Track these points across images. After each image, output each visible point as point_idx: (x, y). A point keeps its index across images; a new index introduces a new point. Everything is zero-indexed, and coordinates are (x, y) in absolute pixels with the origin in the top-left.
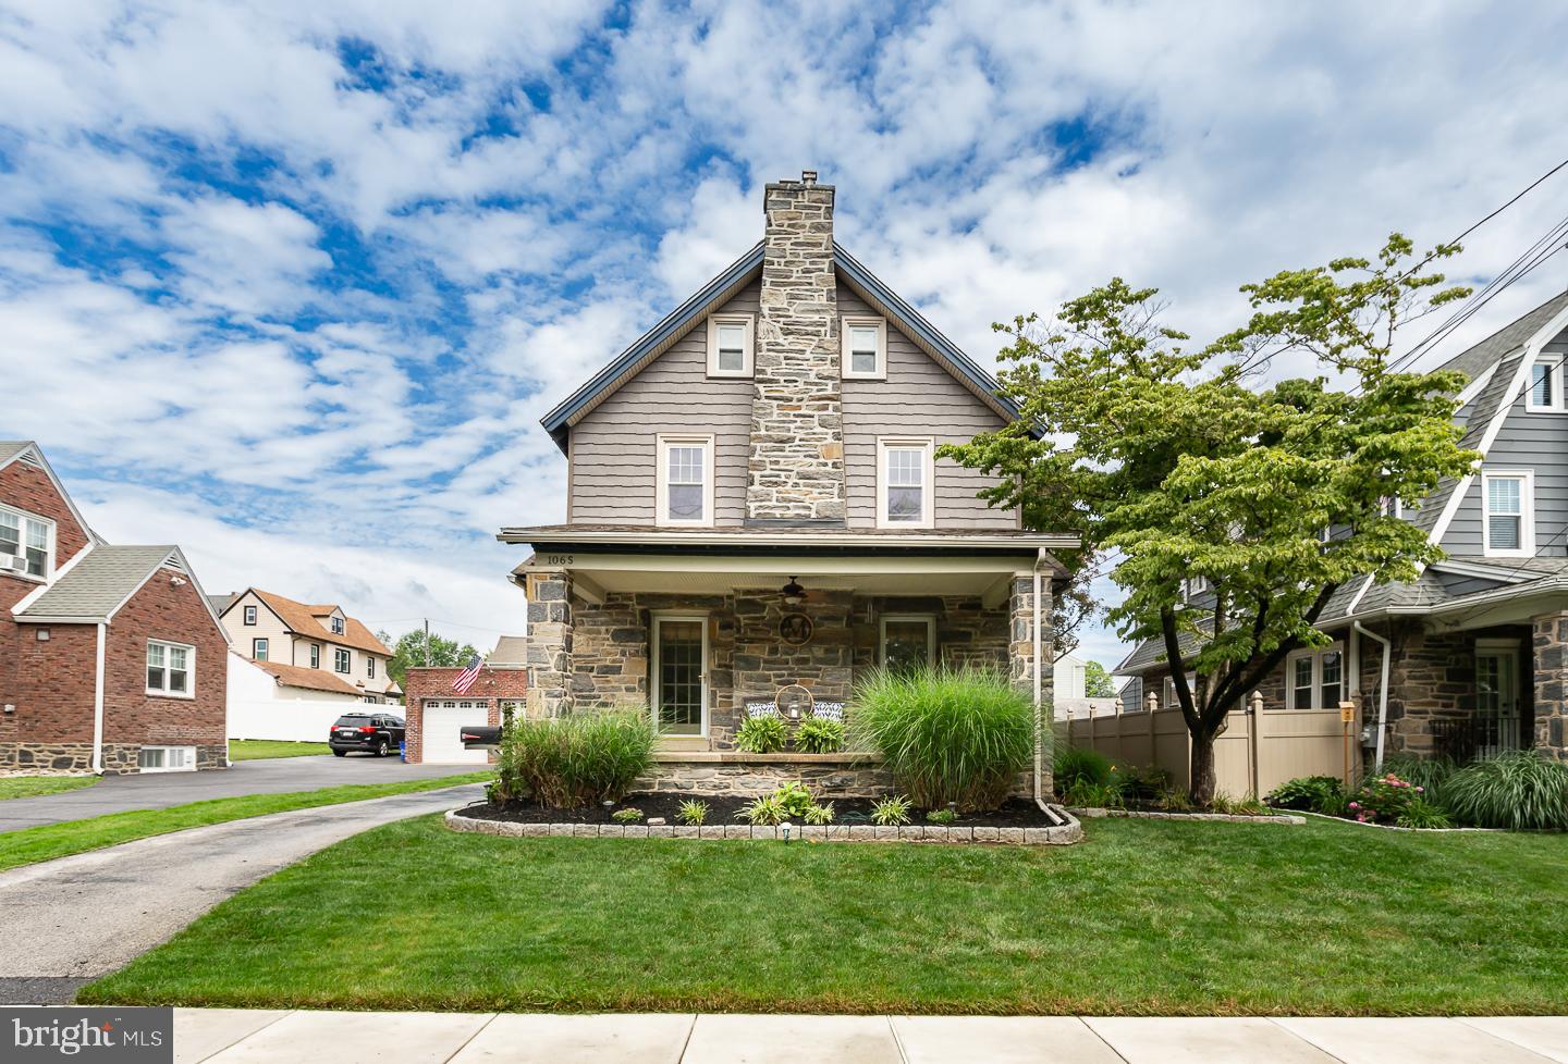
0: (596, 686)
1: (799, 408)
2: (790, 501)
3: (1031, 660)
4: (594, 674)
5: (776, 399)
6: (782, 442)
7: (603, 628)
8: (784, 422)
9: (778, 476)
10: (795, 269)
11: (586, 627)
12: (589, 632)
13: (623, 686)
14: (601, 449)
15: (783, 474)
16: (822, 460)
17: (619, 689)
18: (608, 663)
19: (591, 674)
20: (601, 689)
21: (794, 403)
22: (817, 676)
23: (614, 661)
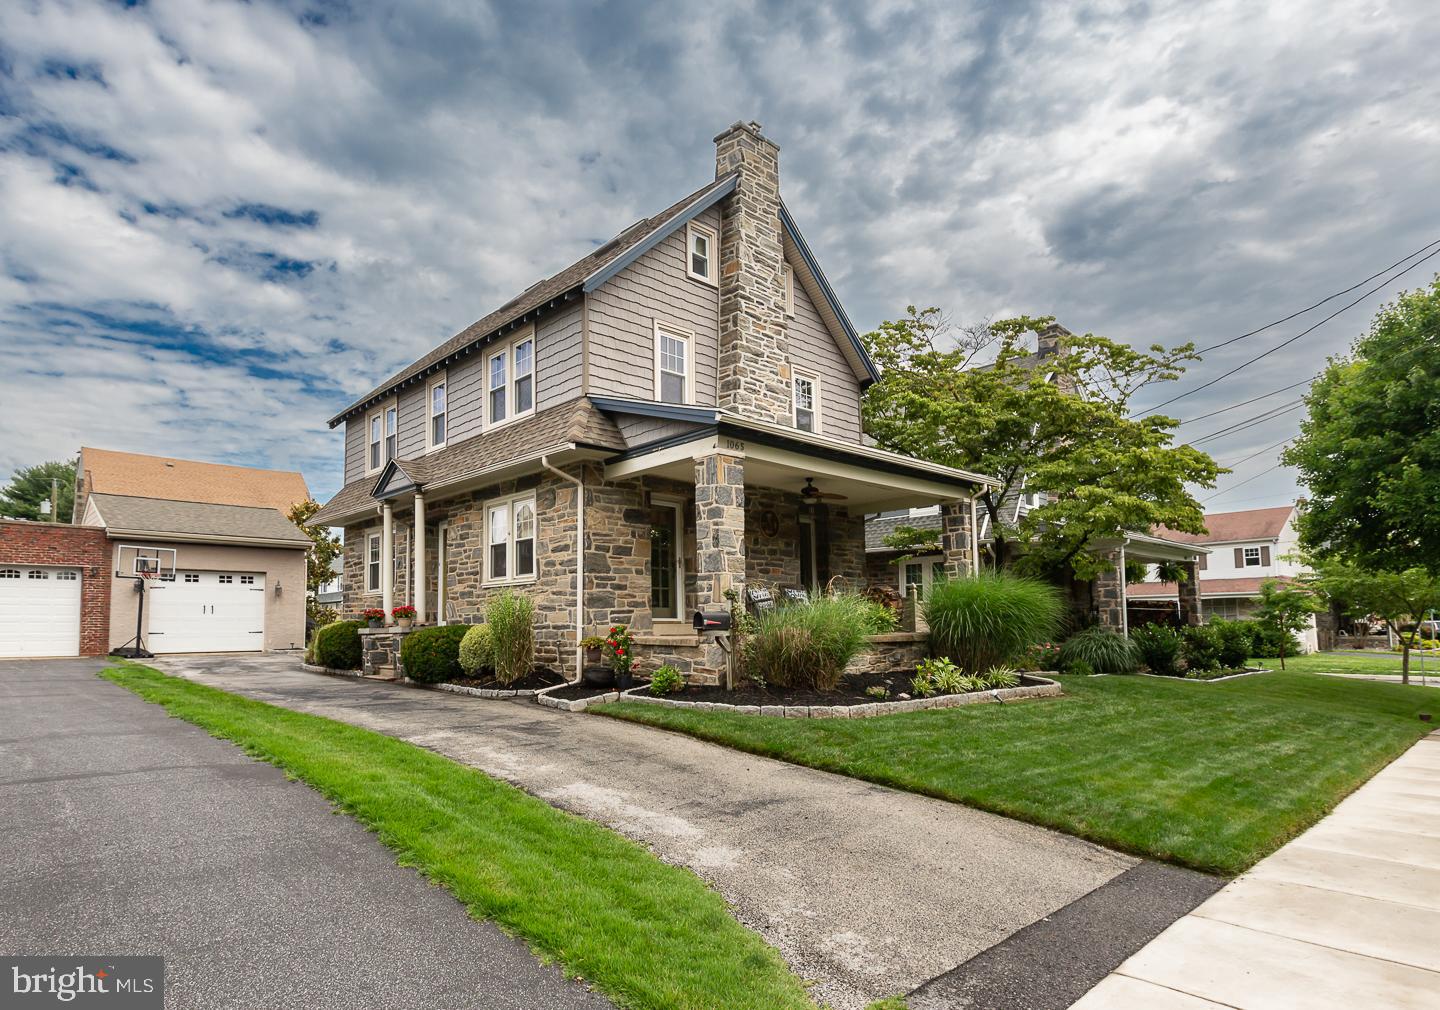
0: (612, 567)
1: (764, 328)
2: (763, 409)
3: (972, 563)
4: (610, 554)
5: (752, 316)
6: (757, 355)
7: (617, 507)
8: (756, 337)
9: (755, 385)
10: (759, 206)
11: (602, 504)
12: (605, 509)
13: (633, 569)
14: (611, 321)
15: (758, 383)
16: (780, 378)
17: (630, 572)
18: (621, 543)
19: (608, 555)
20: (617, 571)
21: (761, 323)
22: (781, 566)
23: (626, 542)
